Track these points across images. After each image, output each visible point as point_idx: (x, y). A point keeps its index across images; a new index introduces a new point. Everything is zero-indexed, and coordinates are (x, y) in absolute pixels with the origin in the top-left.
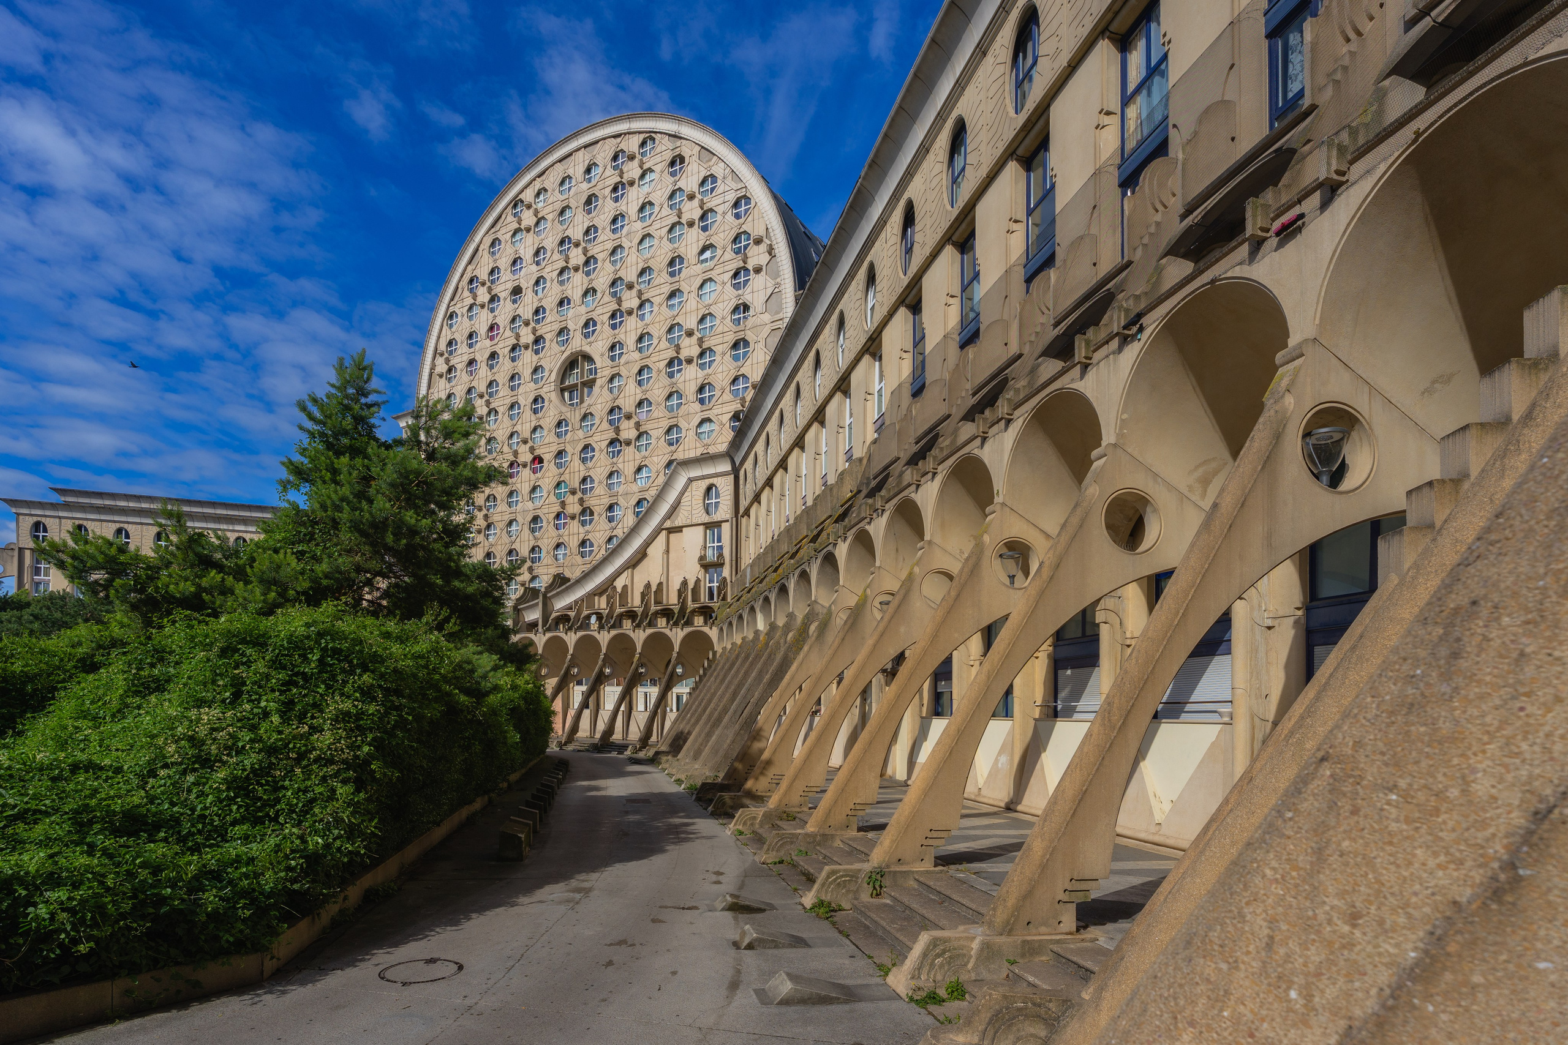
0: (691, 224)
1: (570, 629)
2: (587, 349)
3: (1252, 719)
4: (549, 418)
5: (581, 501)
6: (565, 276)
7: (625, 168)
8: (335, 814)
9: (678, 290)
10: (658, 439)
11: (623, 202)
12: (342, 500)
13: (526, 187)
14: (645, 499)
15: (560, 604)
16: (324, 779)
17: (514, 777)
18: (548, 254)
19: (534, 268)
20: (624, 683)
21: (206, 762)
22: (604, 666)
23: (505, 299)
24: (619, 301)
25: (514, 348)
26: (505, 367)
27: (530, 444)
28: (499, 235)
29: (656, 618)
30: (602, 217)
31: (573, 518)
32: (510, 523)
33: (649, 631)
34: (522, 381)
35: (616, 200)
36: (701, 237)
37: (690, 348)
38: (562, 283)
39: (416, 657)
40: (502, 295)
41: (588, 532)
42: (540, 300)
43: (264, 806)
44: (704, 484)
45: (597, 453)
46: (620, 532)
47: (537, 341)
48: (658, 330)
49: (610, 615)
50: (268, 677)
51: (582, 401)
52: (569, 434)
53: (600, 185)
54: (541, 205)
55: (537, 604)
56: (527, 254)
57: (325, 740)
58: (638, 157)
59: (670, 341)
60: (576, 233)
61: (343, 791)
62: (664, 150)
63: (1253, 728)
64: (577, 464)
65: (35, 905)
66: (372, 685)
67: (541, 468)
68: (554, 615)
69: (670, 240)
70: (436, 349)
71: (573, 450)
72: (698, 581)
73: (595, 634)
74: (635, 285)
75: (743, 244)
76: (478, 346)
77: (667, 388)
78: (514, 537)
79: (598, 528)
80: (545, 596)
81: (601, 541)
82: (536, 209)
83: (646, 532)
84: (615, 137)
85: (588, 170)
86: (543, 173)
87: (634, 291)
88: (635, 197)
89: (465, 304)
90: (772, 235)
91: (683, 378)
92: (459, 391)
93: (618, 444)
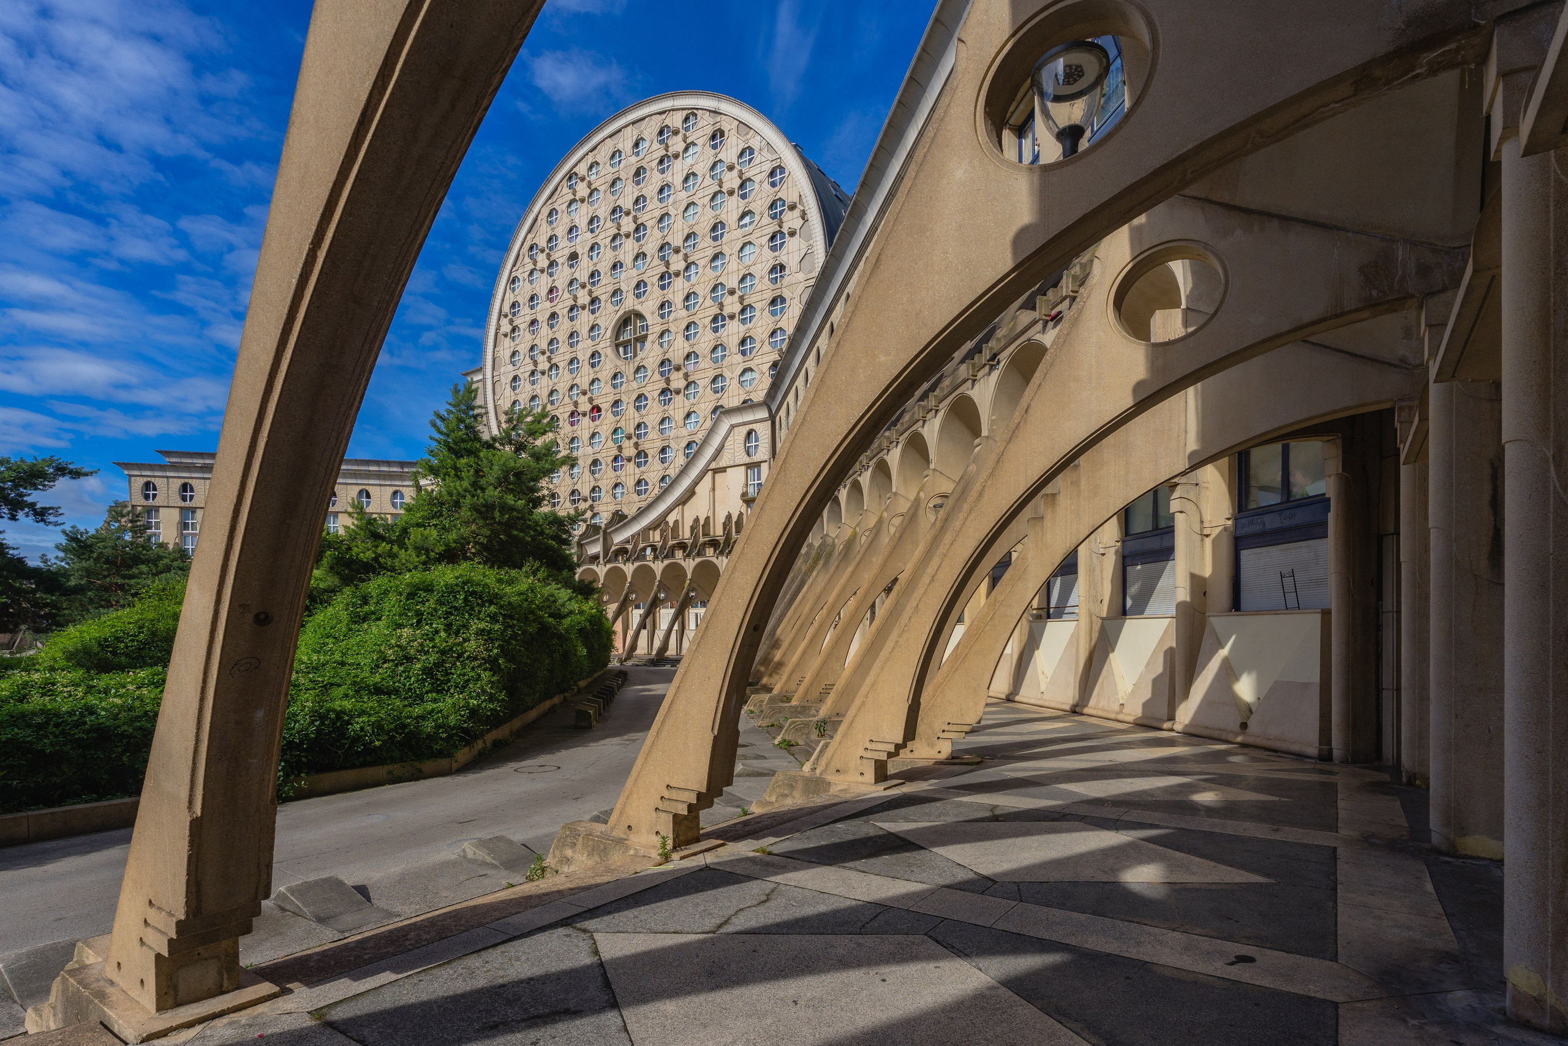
0: (731, 193)
1: (628, 560)
2: (638, 308)
3: (1091, 616)
4: (606, 370)
5: (636, 445)
6: (618, 243)
7: (670, 143)
8: (482, 688)
9: (721, 253)
10: (705, 387)
11: (668, 174)
12: (466, 490)
13: (579, 161)
14: (694, 442)
15: (618, 538)
16: (473, 669)
17: (582, 684)
18: (602, 222)
19: (589, 235)
20: (677, 605)
21: (409, 659)
22: (659, 591)
23: (563, 264)
24: (667, 265)
25: (572, 309)
26: (564, 327)
27: (589, 395)
28: (556, 206)
29: (704, 549)
30: (650, 187)
31: (629, 460)
32: (572, 467)
33: (698, 560)
34: (580, 339)
35: (662, 172)
36: (740, 204)
37: (732, 305)
38: (614, 248)
39: (520, 594)
40: (560, 261)
41: (643, 472)
42: (595, 264)
43: (441, 683)
44: (745, 430)
45: (649, 402)
46: (673, 472)
47: (593, 301)
48: (703, 290)
49: (663, 547)
50: (436, 610)
51: (635, 355)
52: (624, 385)
53: (647, 159)
54: (593, 177)
55: (598, 539)
56: (582, 222)
57: (472, 645)
58: (682, 131)
59: (714, 299)
60: (627, 203)
61: (485, 675)
62: (705, 125)
63: (1091, 622)
64: (632, 412)
65: (352, 724)
66: (496, 613)
67: (599, 416)
68: (613, 548)
69: (712, 208)
70: (501, 311)
71: (628, 400)
72: (741, 514)
73: (651, 564)
74: (682, 249)
75: (778, 210)
76: (539, 308)
77: (713, 342)
78: (576, 479)
79: (652, 469)
80: (605, 532)
81: (655, 481)
82: (589, 182)
83: (694, 473)
84: (660, 113)
85: (636, 145)
86: (595, 148)
87: (681, 255)
88: (680, 169)
89: (526, 269)
90: (804, 201)
91: (726, 332)
92: (523, 348)
93: (669, 393)
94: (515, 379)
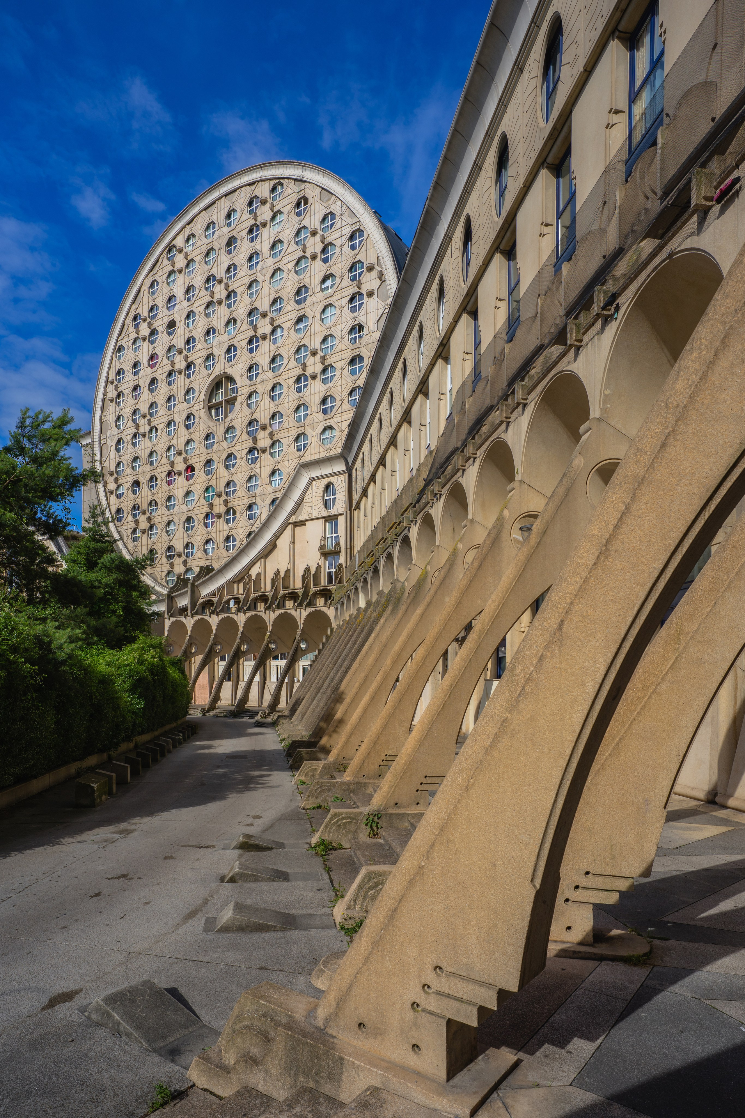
0: (314, 257)
1: (213, 612)
2: (229, 371)
4: (199, 432)
5: (226, 502)
6: (211, 310)
7: (259, 212)
9: (304, 316)
10: (289, 446)
11: (257, 241)
13: (178, 234)
14: (277, 498)
15: (206, 591)
18: (197, 291)
19: (185, 304)
20: (258, 656)
22: (241, 642)
23: (163, 332)
24: (255, 329)
25: (170, 374)
26: (163, 390)
27: (184, 455)
28: (157, 277)
29: (284, 601)
30: (240, 256)
31: (219, 517)
32: (169, 524)
33: (278, 612)
34: (177, 402)
35: (252, 240)
36: (322, 268)
37: (314, 366)
38: (208, 315)
40: (160, 329)
41: (232, 529)
42: (191, 331)
44: (323, 483)
45: (238, 461)
46: (257, 527)
47: (189, 366)
48: (288, 352)
49: (246, 599)
51: (226, 416)
52: (216, 445)
53: (238, 229)
54: (190, 249)
55: (187, 592)
56: (179, 291)
58: (270, 201)
59: (297, 360)
60: (219, 271)
62: (290, 194)
64: (222, 471)
67: (193, 475)
68: (201, 601)
69: (297, 273)
70: (108, 378)
71: (219, 459)
72: (319, 567)
73: (234, 616)
74: (269, 313)
75: (358, 271)
76: (141, 374)
77: (296, 401)
78: (172, 536)
79: (239, 526)
80: (193, 585)
81: (242, 537)
82: (186, 253)
83: (275, 526)
84: (250, 185)
85: (229, 216)
86: (191, 221)
87: (268, 319)
88: (267, 237)
89: (130, 338)
90: (382, 262)
91: (308, 392)
92: (127, 412)
93: (256, 452)
94: (119, 441)
